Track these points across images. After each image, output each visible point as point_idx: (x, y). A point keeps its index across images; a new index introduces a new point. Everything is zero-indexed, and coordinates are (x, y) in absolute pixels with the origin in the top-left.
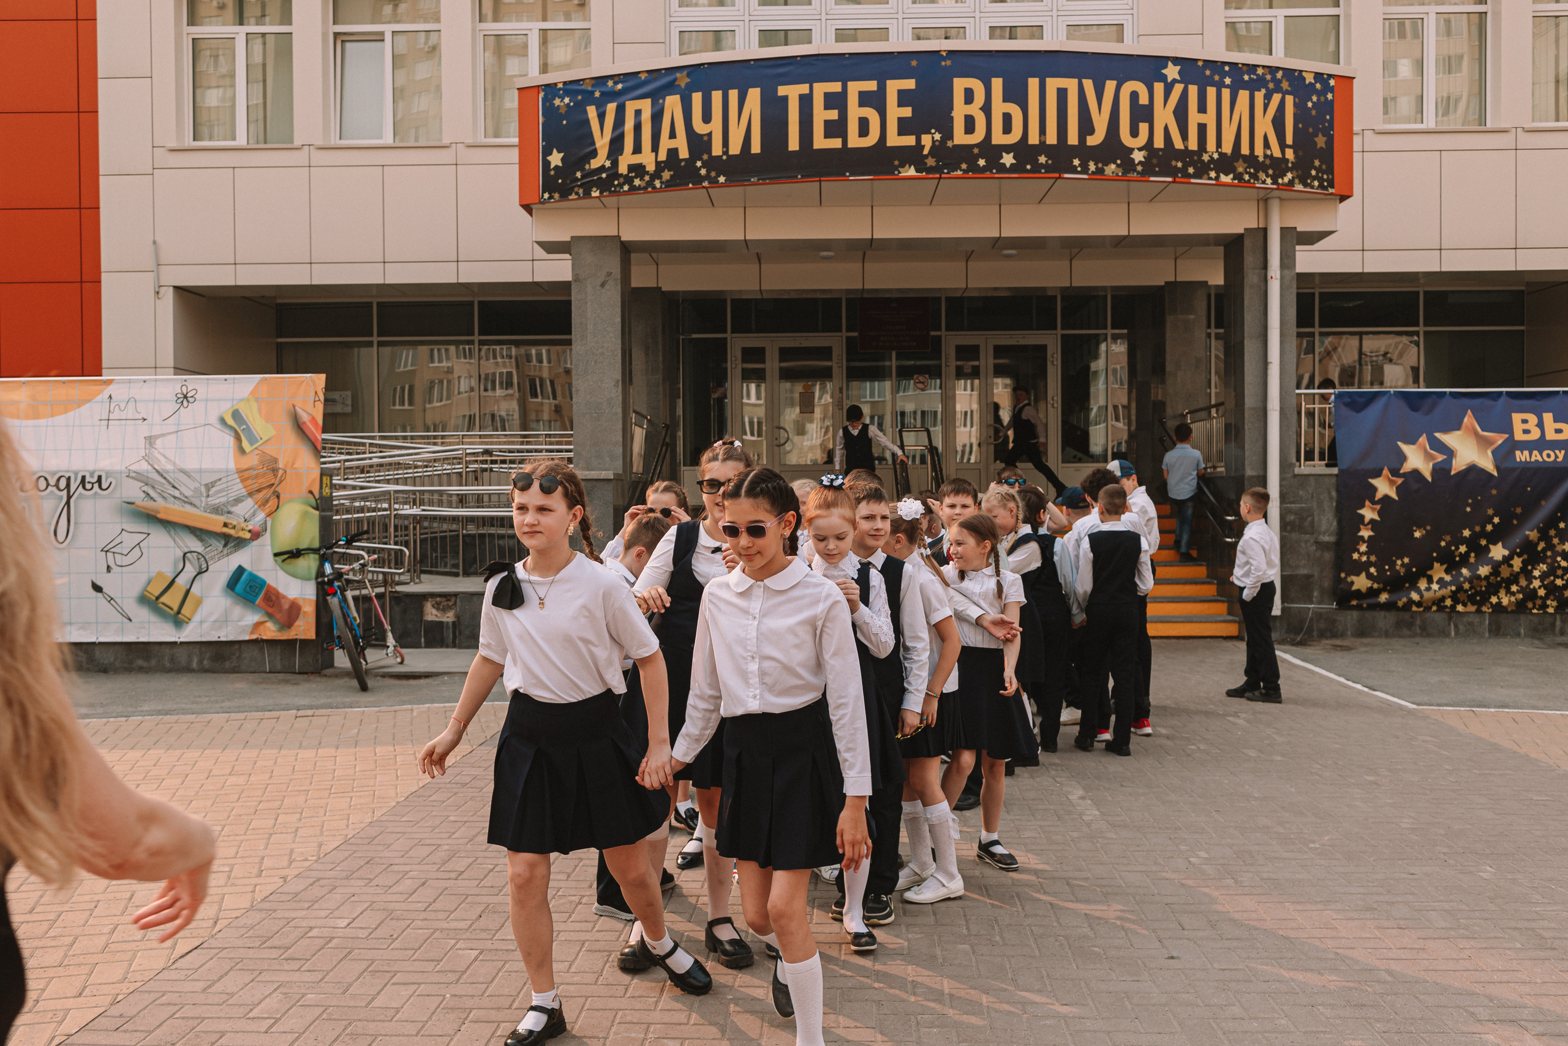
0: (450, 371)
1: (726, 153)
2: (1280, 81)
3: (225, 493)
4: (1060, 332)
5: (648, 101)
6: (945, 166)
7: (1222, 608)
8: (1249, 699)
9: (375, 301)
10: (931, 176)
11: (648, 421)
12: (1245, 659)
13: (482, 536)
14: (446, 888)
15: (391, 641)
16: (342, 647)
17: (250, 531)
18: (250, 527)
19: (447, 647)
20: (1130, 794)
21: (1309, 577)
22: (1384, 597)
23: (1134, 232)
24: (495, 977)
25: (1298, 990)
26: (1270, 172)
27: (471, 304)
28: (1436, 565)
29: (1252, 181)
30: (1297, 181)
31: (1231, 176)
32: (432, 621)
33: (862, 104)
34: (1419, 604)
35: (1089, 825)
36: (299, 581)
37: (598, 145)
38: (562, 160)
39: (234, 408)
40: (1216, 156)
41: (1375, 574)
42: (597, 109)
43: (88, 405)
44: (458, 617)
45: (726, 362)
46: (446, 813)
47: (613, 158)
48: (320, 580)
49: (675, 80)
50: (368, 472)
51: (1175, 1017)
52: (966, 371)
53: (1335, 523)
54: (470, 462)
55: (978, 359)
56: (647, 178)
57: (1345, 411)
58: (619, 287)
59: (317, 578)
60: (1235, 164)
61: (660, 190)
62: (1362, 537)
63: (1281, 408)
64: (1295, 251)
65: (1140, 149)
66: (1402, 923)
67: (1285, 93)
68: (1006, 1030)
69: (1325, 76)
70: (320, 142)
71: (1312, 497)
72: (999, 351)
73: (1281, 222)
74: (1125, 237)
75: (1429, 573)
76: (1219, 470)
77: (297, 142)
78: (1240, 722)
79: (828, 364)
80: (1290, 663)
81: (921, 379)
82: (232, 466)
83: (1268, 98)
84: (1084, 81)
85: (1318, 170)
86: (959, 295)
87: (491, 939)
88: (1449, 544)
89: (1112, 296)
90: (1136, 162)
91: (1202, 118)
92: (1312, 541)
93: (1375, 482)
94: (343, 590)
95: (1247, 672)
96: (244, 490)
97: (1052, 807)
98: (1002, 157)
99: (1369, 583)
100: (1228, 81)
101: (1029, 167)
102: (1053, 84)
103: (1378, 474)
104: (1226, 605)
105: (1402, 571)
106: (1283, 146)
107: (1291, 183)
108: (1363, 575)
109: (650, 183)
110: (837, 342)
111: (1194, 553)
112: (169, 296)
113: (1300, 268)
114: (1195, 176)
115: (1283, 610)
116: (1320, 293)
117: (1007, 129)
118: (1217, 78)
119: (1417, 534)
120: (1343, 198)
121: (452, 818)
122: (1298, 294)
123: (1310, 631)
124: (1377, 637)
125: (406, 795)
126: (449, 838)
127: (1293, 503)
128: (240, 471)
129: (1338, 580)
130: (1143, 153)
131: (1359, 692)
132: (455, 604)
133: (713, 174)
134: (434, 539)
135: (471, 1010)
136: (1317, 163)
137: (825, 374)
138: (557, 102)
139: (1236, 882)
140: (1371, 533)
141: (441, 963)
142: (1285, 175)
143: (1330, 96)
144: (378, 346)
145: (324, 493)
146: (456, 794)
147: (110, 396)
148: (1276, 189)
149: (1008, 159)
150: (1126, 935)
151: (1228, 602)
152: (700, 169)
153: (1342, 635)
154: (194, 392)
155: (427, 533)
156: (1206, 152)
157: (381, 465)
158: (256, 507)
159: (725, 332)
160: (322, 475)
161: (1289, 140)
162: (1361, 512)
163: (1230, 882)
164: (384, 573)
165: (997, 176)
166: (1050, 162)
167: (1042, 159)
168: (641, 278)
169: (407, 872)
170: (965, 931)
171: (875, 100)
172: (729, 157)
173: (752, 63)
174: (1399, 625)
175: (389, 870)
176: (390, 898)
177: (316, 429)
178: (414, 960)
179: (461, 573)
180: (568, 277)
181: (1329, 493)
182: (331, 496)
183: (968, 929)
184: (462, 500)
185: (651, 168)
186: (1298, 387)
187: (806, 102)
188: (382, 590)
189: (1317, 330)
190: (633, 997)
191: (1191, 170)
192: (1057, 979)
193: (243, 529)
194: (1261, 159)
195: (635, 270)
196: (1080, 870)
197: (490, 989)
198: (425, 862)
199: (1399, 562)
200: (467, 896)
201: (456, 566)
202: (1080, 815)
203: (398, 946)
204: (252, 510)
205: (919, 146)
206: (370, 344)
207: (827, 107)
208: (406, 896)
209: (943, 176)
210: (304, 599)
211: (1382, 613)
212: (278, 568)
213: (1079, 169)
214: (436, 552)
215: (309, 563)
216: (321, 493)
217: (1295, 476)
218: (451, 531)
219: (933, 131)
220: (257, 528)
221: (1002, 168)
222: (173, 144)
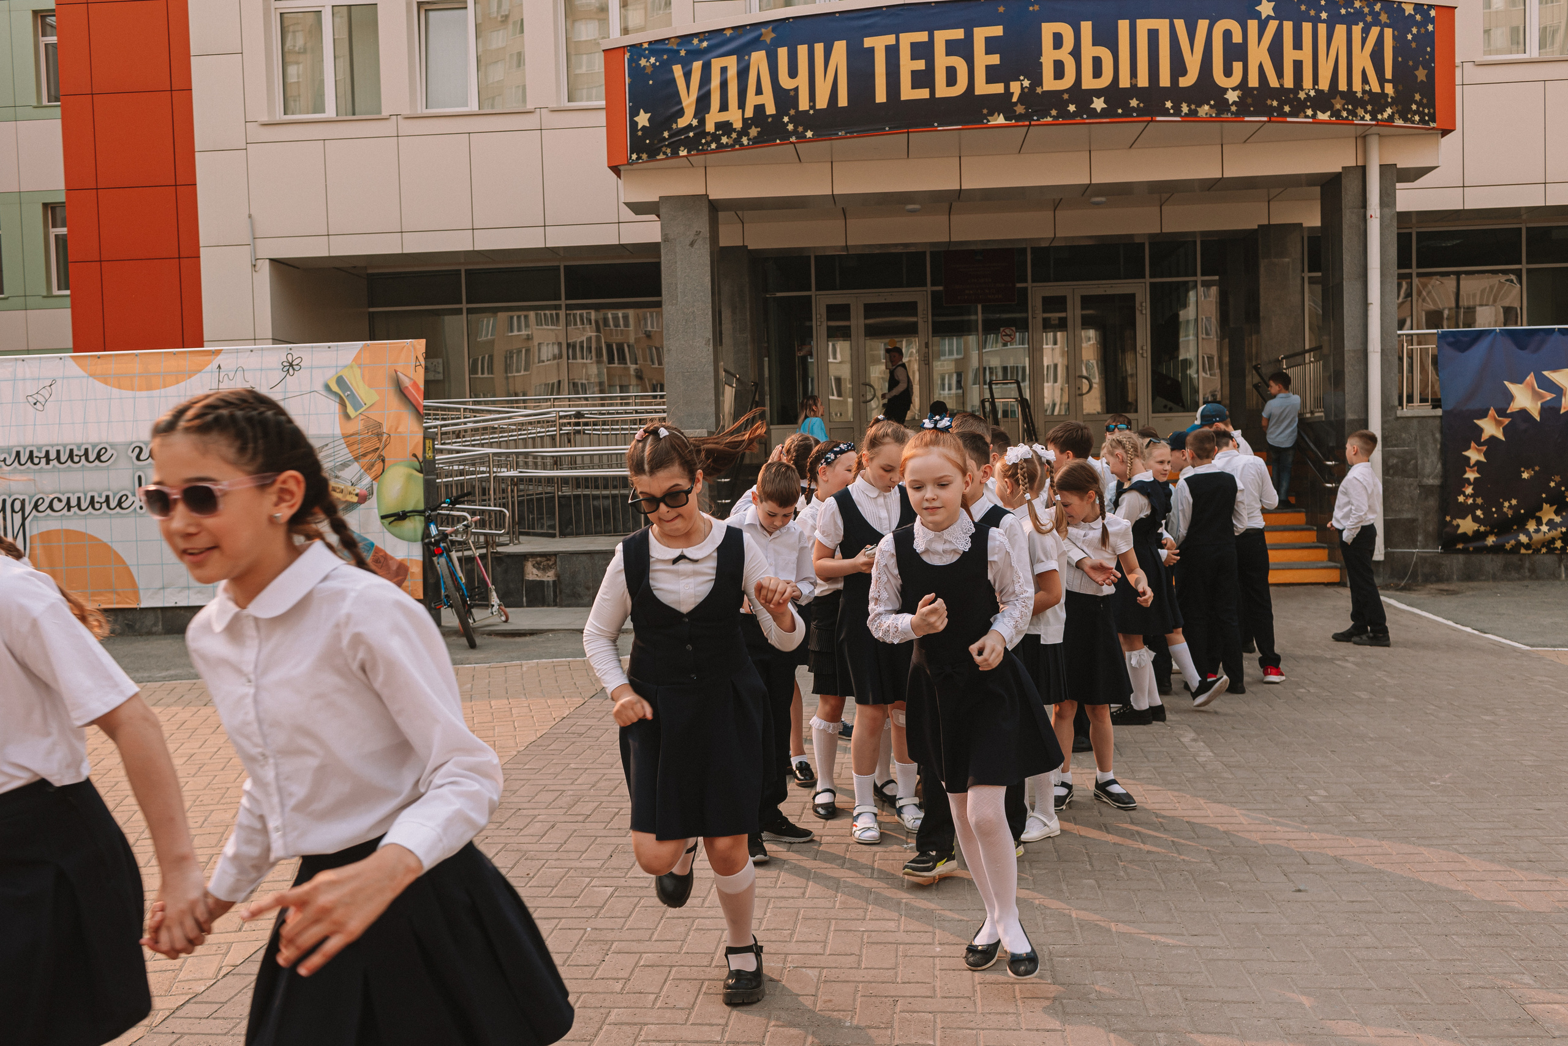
0: (529, 338)
1: (813, 107)
2: (1378, 14)
3: (332, 458)
4: (1148, 280)
5: (734, 57)
6: (1035, 113)
7: (1322, 554)
8: (1355, 643)
9: (463, 269)
10: (1021, 123)
11: (737, 379)
12: (1350, 605)
13: (577, 497)
14: (575, 831)
15: (495, 600)
16: (451, 606)
17: (357, 495)
18: (357, 491)
19: (549, 606)
20: (1243, 736)
21: (1414, 520)
22: (1491, 540)
23: (1228, 174)
24: (632, 912)
25: (1430, 920)
26: (1369, 108)
27: (558, 268)
28: (1546, 506)
29: (1350, 118)
30: (1397, 116)
31: (1329, 113)
32: (533, 581)
33: (949, 53)
34: (1528, 546)
35: (1203, 766)
36: (405, 543)
37: (684, 104)
38: (649, 120)
39: (339, 374)
40: (1312, 93)
41: (1482, 516)
42: (683, 68)
43: (198, 376)
44: (558, 576)
45: (811, 320)
46: (567, 761)
47: (699, 116)
48: (426, 541)
49: (761, 35)
50: (464, 437)
51: (1307, 946)
52: (1053, 322)
53: (1439, 466)
54: (565, 425)
55: (1065, 310)
56: (734, 135)
57: (1449, 351)
58: (708, 246)
59: (423, 540)
60: (1333, 101)
61: (748, 147)
62: (1468, 479)
63: (1382, 350)
64: (1395, 189)
65: (1234, 89)
66: (1531, 856)
67: (1383, 26)
68: (1138, 959)
69: (1425, 7)
70: (407, 112)
71: (1416, 439)
72: (1087, 301)
73: (1380, 160)
74: (1220, 179)
75: (1538, 514)
76: (1317, 415)
77: (385, 113)
78: (1349, 665)
79: (913, 319)
80: (1395, 608)
81: (1008, 331)
82: (338, 431)
83: (1366, 31)
84: (1176, 21)
85: (1419, 104)
86: (1044, 244)
87: (624, 877)
88: (1558, 485)
89: (1202, 242)
90: (1230, 102)
91: (1298, 55)
92: (1415, 484)
93: (1481, 423)
94: (449, 551)
95: (1354, 616)
96: (350, 455)
97: (1165, 749)
98: (1092, 102)
99: (1475, 526)
100: (1324, 15)
101: (1120, 111)
102: (1144, 25)
103: (1483, 414)
104: (1326, 551)
105: (1510, 513)
106: (1382, 81)
107: (1391, 118)
108: (1470, 517)
109: (737, 141)
110: (921, 296)
111: (1292, 500)
112: (265, 268)
113: (1401, 207)
114: (1291, 115)
115: (1386, 554)
116: (1418, 233)
117: (1097, 73)
118: (1312, 13)
119: (1525, 475)
120: (1445, 132)
121: (572, 766)
122: (1399, 234)
123: (1414, 576)
124: (1485, 580)
125: (526, 745)
126: (572, 784)
127: (1396, 446)
128: (346, 437)
129: (1443, 524)
130: (1237, 93)
131: (1469, 634)
132: (555, 563)
133: (800, 129)
134: (530, 501)
135: (613, 942)
136: (1417, 97)
137: (911, 330)
138: (643, 62)
139: (1358, 818)
140: (1477, 475)
141: (579, 900)
142: (1385, 111)
143: (1430, 28)
144: (468, 313)
145: (427, 456)
146: (573, 743)
147: (219, 366)
148: (1375, 125)
149: (1099, 104)
150: (1251, 869)
151: (1329, 548)
152: (787, 124)
153: (1448, 580)
154: (299, 360)
155: (523, 496)
156: (1302, 90)
157: (476, 430)
158: (362, 471)
159: (810, 289)
160: (425, 438)
161: (1388, 75)
162: (1467, 453)
163: (1352, 819)
164: (485, 534)
165: (1087, 121)
166: (1142, 105)
167: (1134, 103)
168: (729, 237)
169: (535, 816)
170: (1089, 867)
171: (962, 49)
172: (816, 111)
173: (837, 15)
174: (1506, 568)
175: (518, 814)
176: (523, 840)
177: (418, 394)
178: (553, 897)
179: (558, 534)
180: (658, 239)
181: (1433, 435)
182: (434, 460)
183: (1091, 865)
184: (557, 462)
185: (738, 125)
186: (1400, 328)
187: (892, 52)
188: (484, 551)
189: (1414, 270)
190: (768, 930)
191: (1287, 109)
192: (1184, 911)
193: (350, 493)
194: (1359, 95)
195: (722, 229)
196: (1199, 809)
197: (628, 923)
198: (551, 806)
199: (1506, 504)
200: (596, 837)
201: (553, 527)
202: (1194, 757)
203: (535, 884)
204: (358, 475)
205: (1008, 94)
206: (459, 312)
207: (914, 57)
208: (538, 838)
209: (1033, 123)
210: (411, 560)
211: (1490, 556)
212: (385, 530)
213: (1172, 111)
214: (533, 513)
215: (415, 525)
216: (424, 457)
217: (1398, 418)
218: (546, 493)
219: (1022, 78)
220: (364, 492)
221: (1093, 113)
222: (265, 119)
